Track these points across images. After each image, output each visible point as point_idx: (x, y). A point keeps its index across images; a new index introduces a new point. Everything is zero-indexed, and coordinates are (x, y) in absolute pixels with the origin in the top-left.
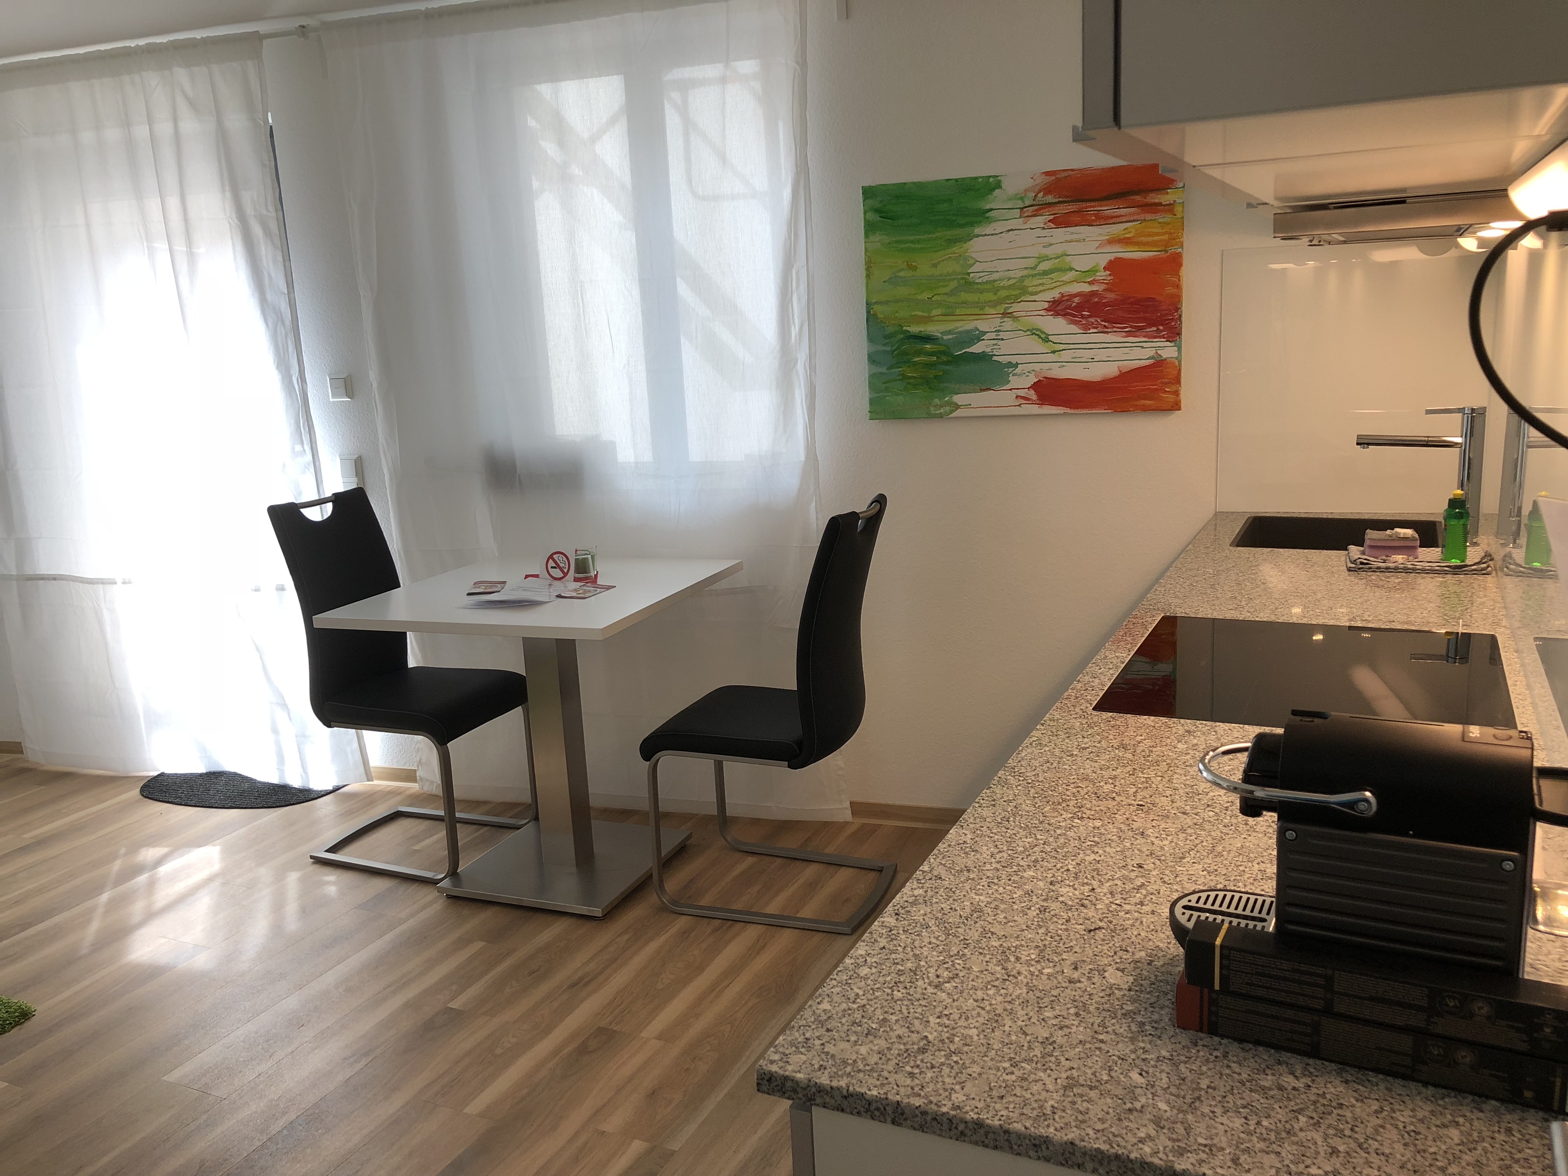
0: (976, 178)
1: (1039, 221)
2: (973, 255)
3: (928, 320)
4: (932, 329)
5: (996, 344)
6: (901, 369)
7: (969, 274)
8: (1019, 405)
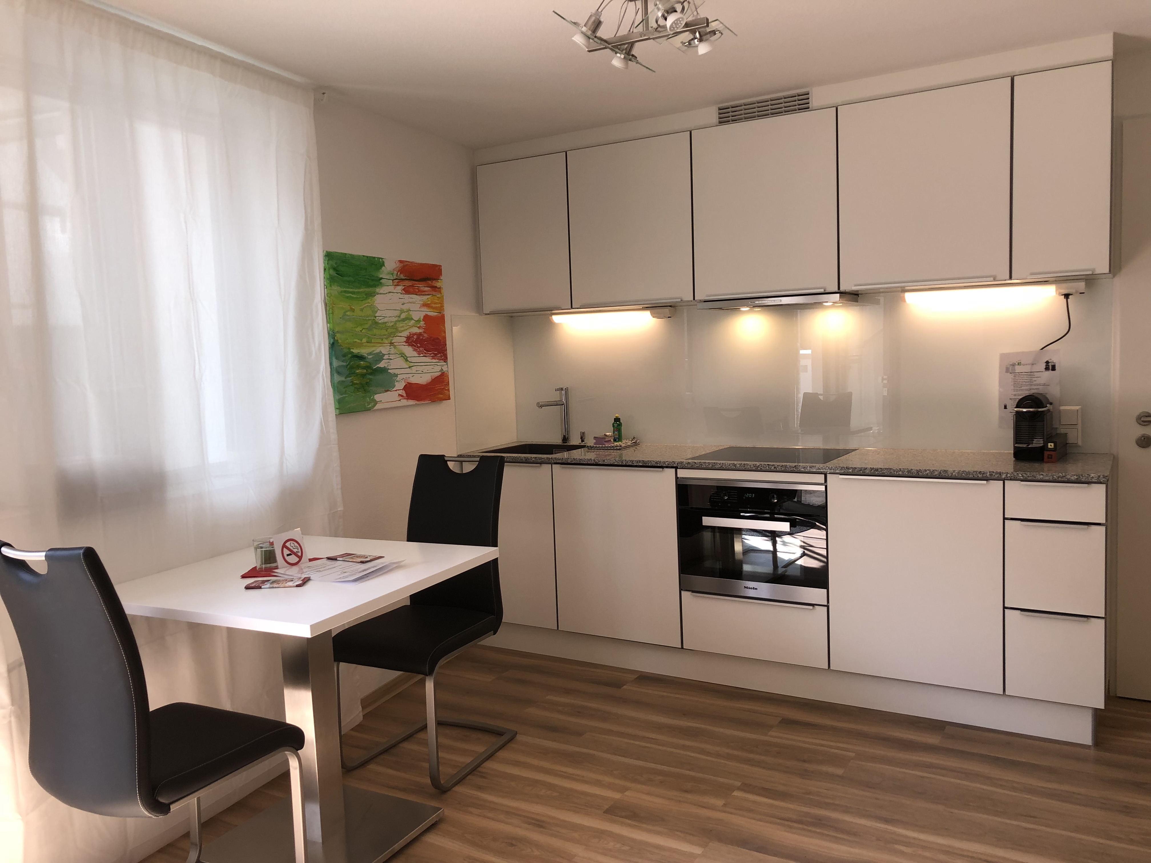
0: (375, 258)
1: (399, 288)
2: (376, 305)
3: (360, 345)
4: (363, 351)
5: (389, 362)
6: (351, 378)
7: (376, 317)
8: (400, 400)
